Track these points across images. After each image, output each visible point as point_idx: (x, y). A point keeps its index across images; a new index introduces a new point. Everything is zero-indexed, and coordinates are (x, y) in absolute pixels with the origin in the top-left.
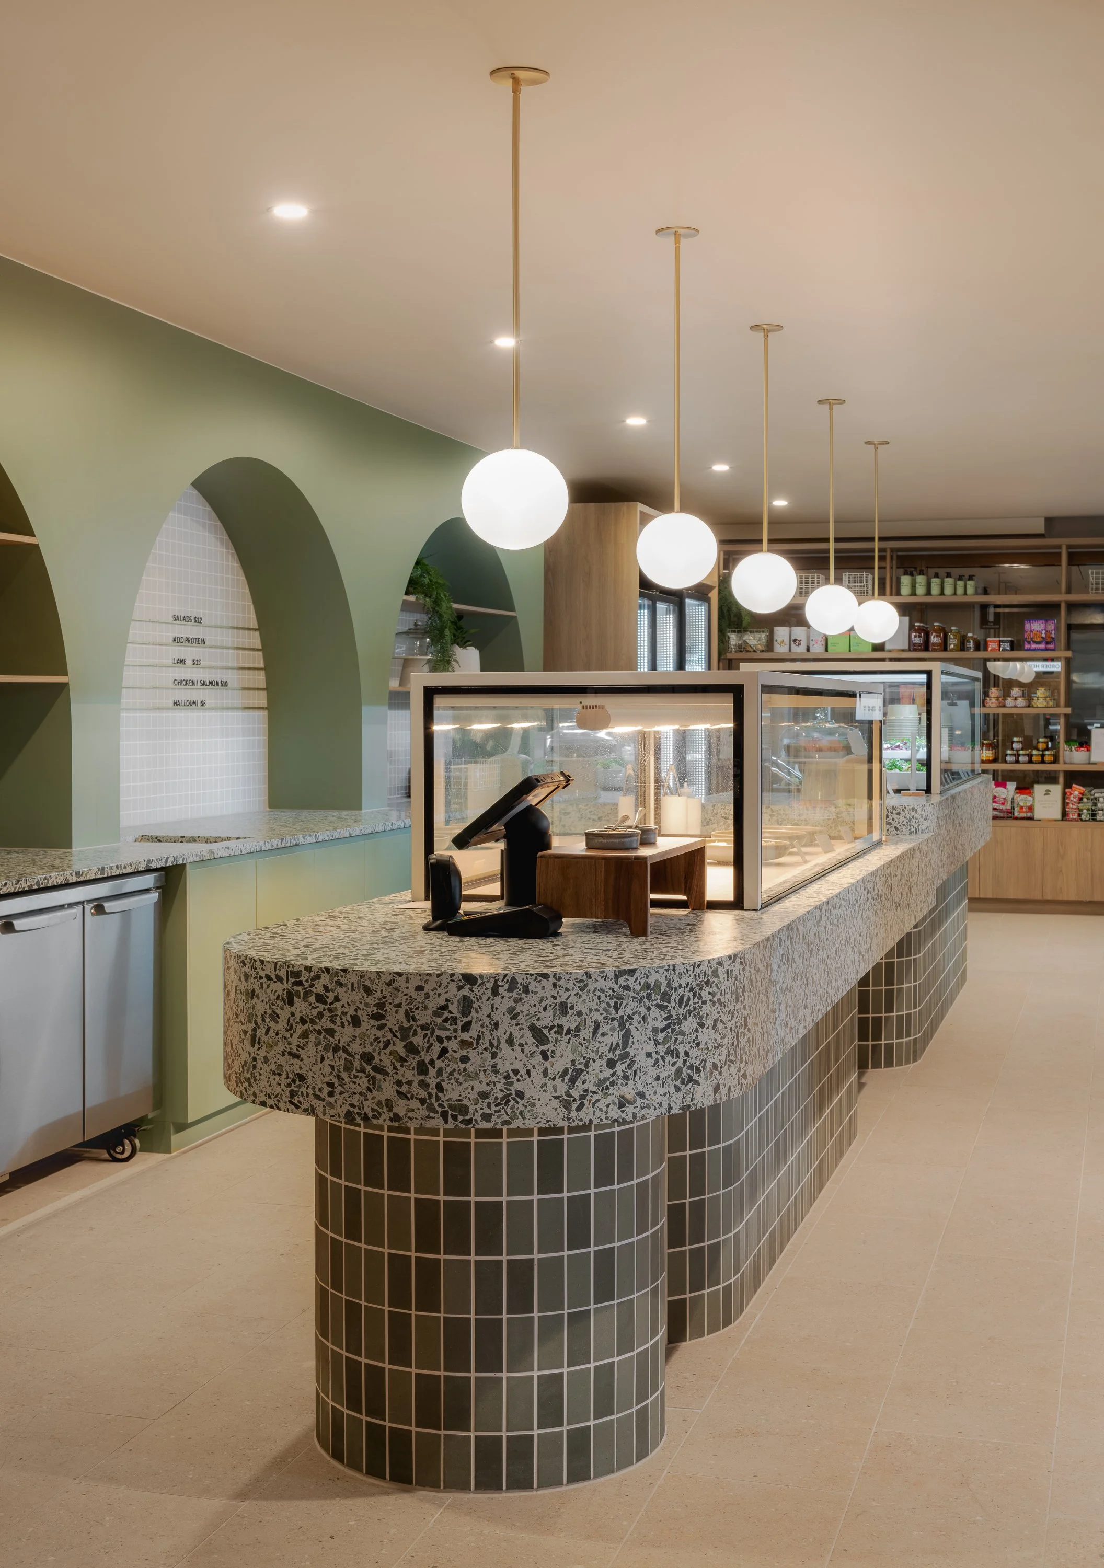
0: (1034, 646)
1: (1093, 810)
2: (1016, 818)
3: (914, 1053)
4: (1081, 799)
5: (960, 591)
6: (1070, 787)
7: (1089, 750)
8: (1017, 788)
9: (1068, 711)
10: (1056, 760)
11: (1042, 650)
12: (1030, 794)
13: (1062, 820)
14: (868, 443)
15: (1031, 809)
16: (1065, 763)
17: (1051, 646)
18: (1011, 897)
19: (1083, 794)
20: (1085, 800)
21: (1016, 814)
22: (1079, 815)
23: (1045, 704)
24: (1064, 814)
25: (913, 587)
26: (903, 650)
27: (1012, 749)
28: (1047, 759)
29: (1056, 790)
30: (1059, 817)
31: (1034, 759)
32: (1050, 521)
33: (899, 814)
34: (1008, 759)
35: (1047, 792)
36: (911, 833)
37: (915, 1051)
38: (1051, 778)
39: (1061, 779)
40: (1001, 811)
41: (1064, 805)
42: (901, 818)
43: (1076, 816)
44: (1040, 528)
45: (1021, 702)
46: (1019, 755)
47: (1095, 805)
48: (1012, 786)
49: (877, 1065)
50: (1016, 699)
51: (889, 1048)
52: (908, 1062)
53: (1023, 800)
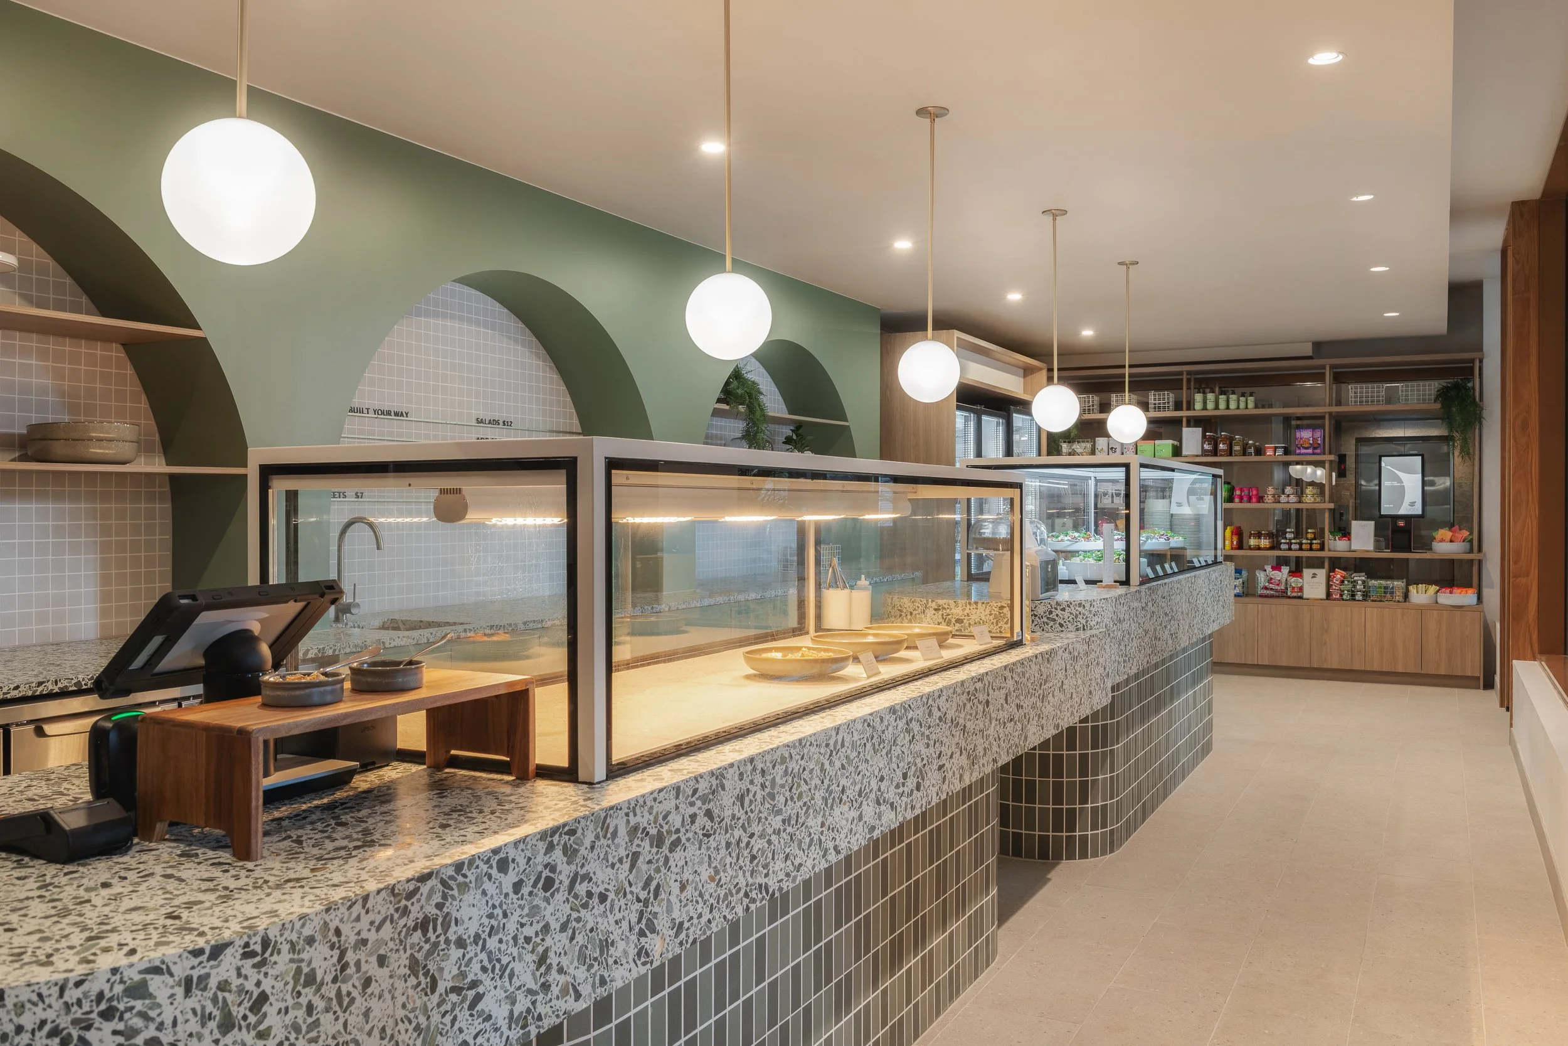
0: (1303, 451)
1: (1353, 591)
2: (1289, 597)
3: (1112, 844)
4: (1342, 582)
5: (1242, 405)
6: (1334, 571)
7: (1349, 540)
8: (1290, 572)
9: (1332, 506)
10: (1322, 548)
11: (1310, 454)
12: (1301, 576)
13: (1327, 599)
14: (1120, 264)
15: (1301, 589)
16: (1330, 550)
17: (1318, 451)
18: (1284, 664)
19: (1344, 577)
20: (1346, 582)
21: (1289, 594)
22: (1341, 595)
23: (1312, 499)
24: (1329, 595)
25: (1205, 402)
26: (1197, 456)
27: (1286, 538)
28: (1314, 546)
29: (1322, 573)
30: (1324, 596)
31: (1304, 547)
32: (1318, 346)
33: (1063, 610)
34: (1283, 546)
35: (1314, 576)
36: (1077, 630)
37: (1112, 842)
38: (1317, 563)
39: (1326, 565)
40: (1276, 591)
41: (1329, 586)
42: (1066, 614)
43: (1338, 596)
44: (1308, 350)
45: (1293, 499)
46: (1291, 544)
47: (1354, 586)
48: (1285, 570)
49: (1071, 856)
50: (1288, 496)
51: (1084, 839)
52: (1104, 853)
53: (1294, 581)
